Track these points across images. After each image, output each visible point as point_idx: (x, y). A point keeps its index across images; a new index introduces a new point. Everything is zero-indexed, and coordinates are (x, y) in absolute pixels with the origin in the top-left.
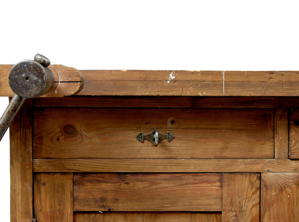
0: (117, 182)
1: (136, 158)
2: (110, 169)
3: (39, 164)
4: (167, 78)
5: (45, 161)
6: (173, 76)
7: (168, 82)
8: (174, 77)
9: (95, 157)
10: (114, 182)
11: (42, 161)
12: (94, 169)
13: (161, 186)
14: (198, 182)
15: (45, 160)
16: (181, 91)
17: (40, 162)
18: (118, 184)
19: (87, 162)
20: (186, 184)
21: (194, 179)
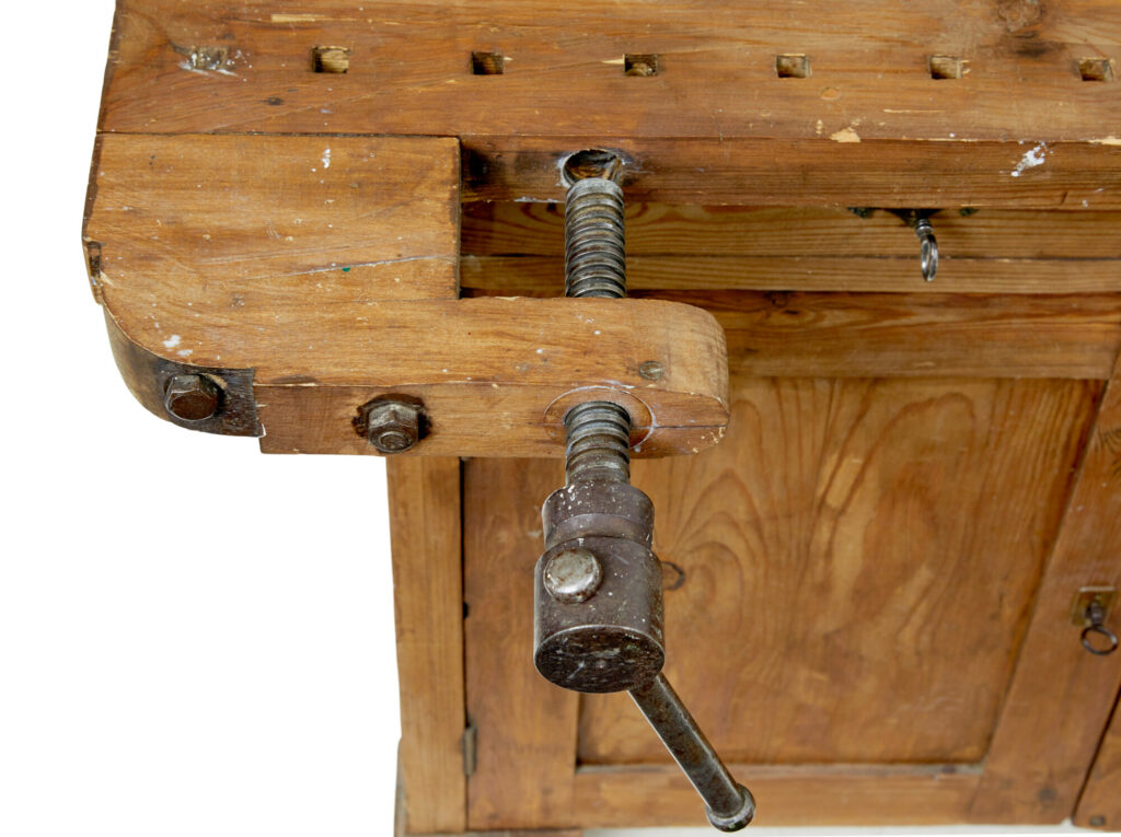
0: (758, 310)
1: (834, 256)
2: (737, 284)
3: (479, 270)
4: (1014, 162)
5: (501, 263)
6: (1037, 156)
7: (1015, 174)
8: (1041, 161)
9: (684, 251)
10: (746, 309)
11: (492, 264)
12: (680, 283)
13: (914, 320)
14: (1047, 312)
15: (501, 261)
16: (1058, 200)
17: (483, 267)
18: (757, 317)
19: (656, 265)
20: (1001, 317)
21: (1032, 305)
